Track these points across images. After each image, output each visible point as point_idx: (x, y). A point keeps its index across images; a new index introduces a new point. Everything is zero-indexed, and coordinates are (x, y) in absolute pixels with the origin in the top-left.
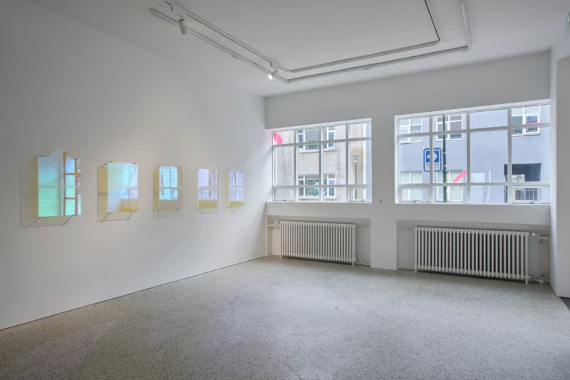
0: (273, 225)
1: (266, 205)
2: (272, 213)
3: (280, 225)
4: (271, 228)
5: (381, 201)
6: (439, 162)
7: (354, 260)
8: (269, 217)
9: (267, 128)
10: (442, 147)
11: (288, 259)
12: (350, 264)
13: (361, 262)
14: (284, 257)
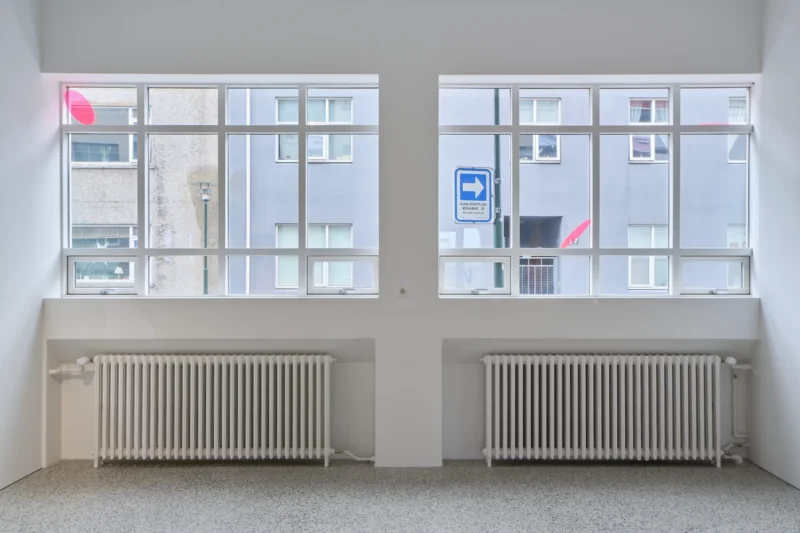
0: (64, 368)
1: (45, 305)
2: (66, 330)
3: (95, 367)
4: (58, 379)
5: (403, 291)
6: (487, 202)
7: (328, 452)
8: (53, 345)
9: (44, 68)
10: (492, 165)
11: (122, 467)
12: (319, 462)
13: (348, 454)
14: (106, 463)
